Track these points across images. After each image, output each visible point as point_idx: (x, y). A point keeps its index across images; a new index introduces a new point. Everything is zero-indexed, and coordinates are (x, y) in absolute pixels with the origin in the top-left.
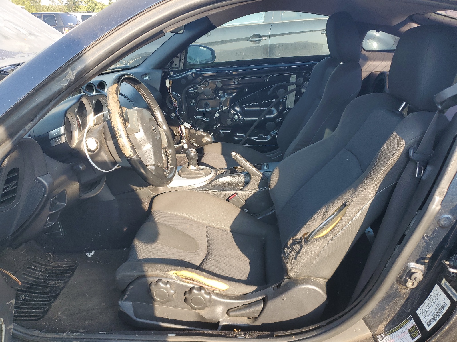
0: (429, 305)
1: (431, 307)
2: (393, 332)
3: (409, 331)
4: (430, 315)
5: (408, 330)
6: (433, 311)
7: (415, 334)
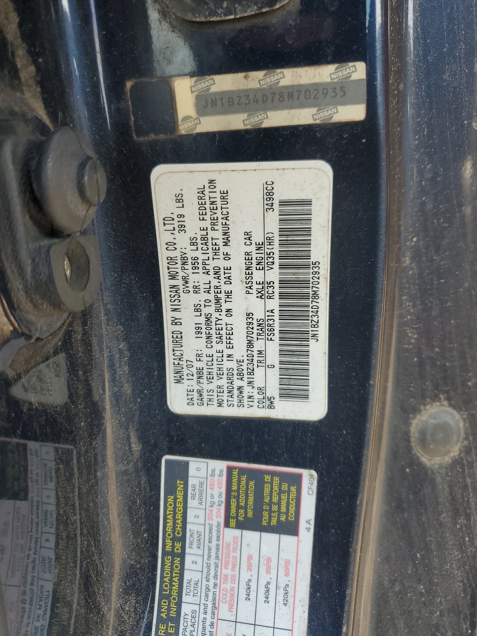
0: (205, 311)
1: (225, 306)
2: (173, 614)
3: (233, 522)
4: (258, 345)
5: (227, 525)
6: (259, 314)
7: (279, 503)
